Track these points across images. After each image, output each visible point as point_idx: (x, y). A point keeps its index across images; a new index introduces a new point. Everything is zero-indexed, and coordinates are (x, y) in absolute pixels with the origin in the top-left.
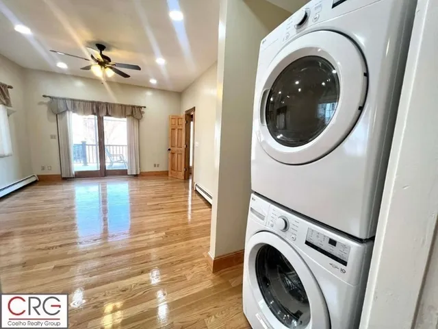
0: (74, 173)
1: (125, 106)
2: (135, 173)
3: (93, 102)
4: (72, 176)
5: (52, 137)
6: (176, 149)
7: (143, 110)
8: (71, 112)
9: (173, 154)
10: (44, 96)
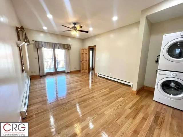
0: (45, 73)
1: (65, 45)
2: (68, 72)
3: (52, 43)
4: (45, 75)
5: (35, 58)
6: (84, 61)
7: (71, 46)
8: (44, 48)
9: (83, 63)
10: (33, 41)
